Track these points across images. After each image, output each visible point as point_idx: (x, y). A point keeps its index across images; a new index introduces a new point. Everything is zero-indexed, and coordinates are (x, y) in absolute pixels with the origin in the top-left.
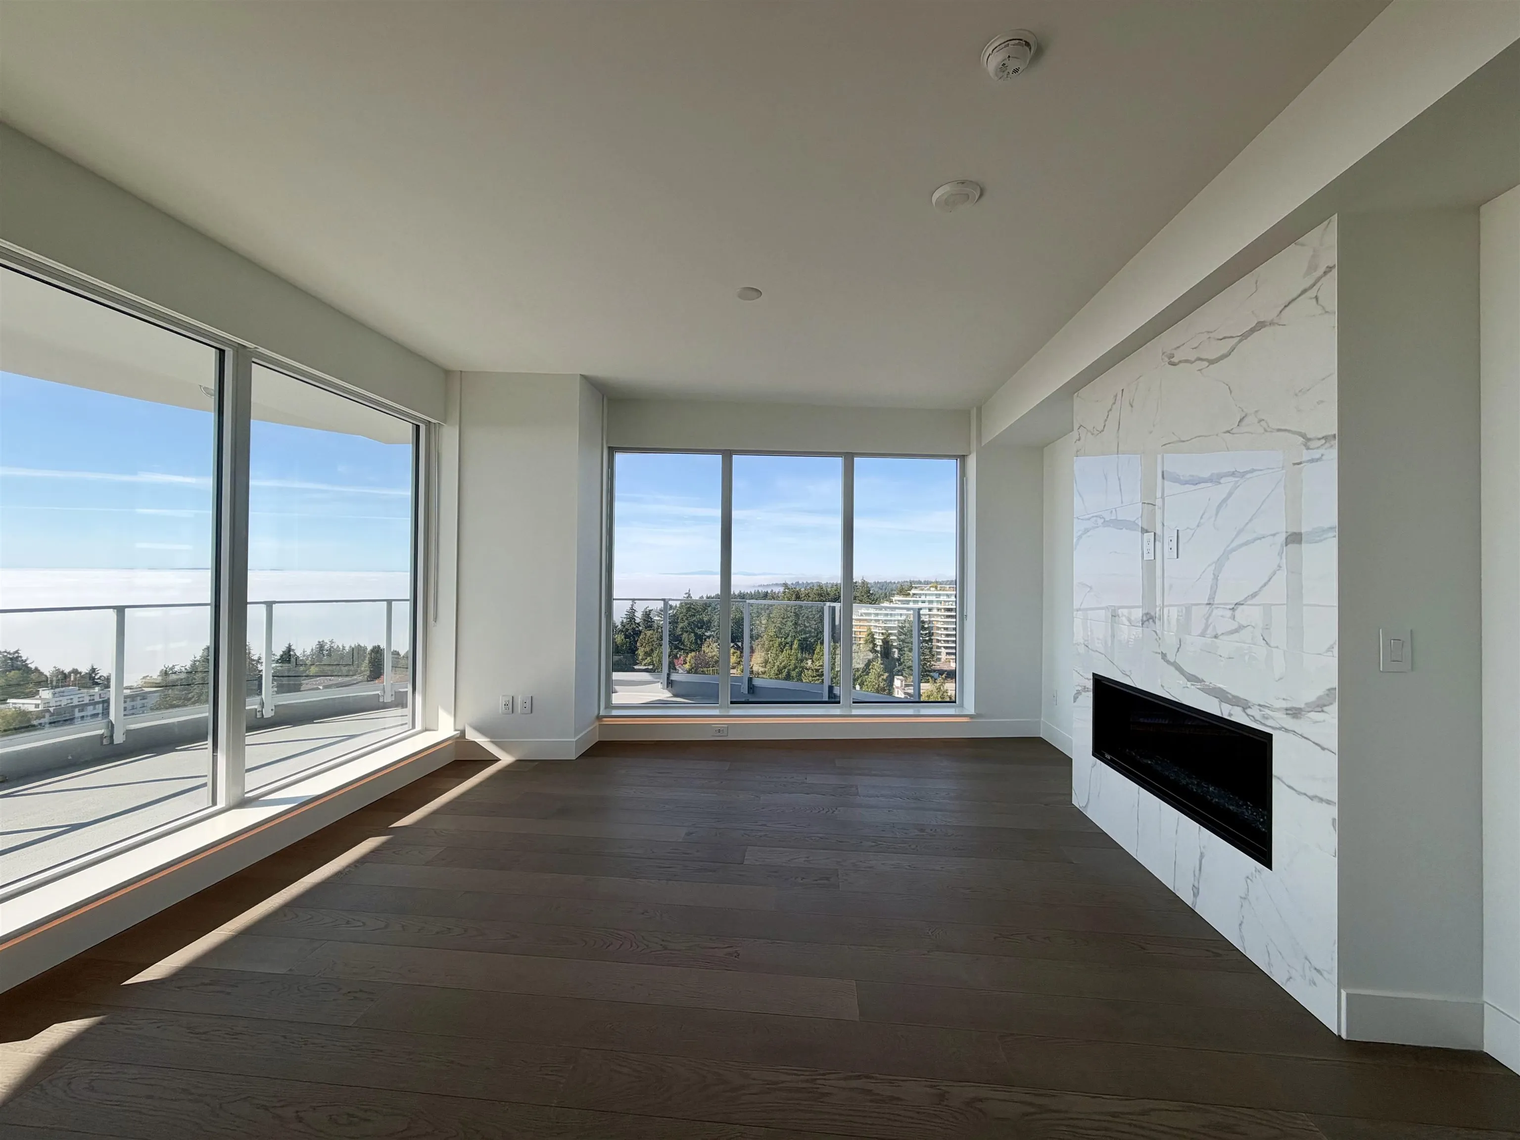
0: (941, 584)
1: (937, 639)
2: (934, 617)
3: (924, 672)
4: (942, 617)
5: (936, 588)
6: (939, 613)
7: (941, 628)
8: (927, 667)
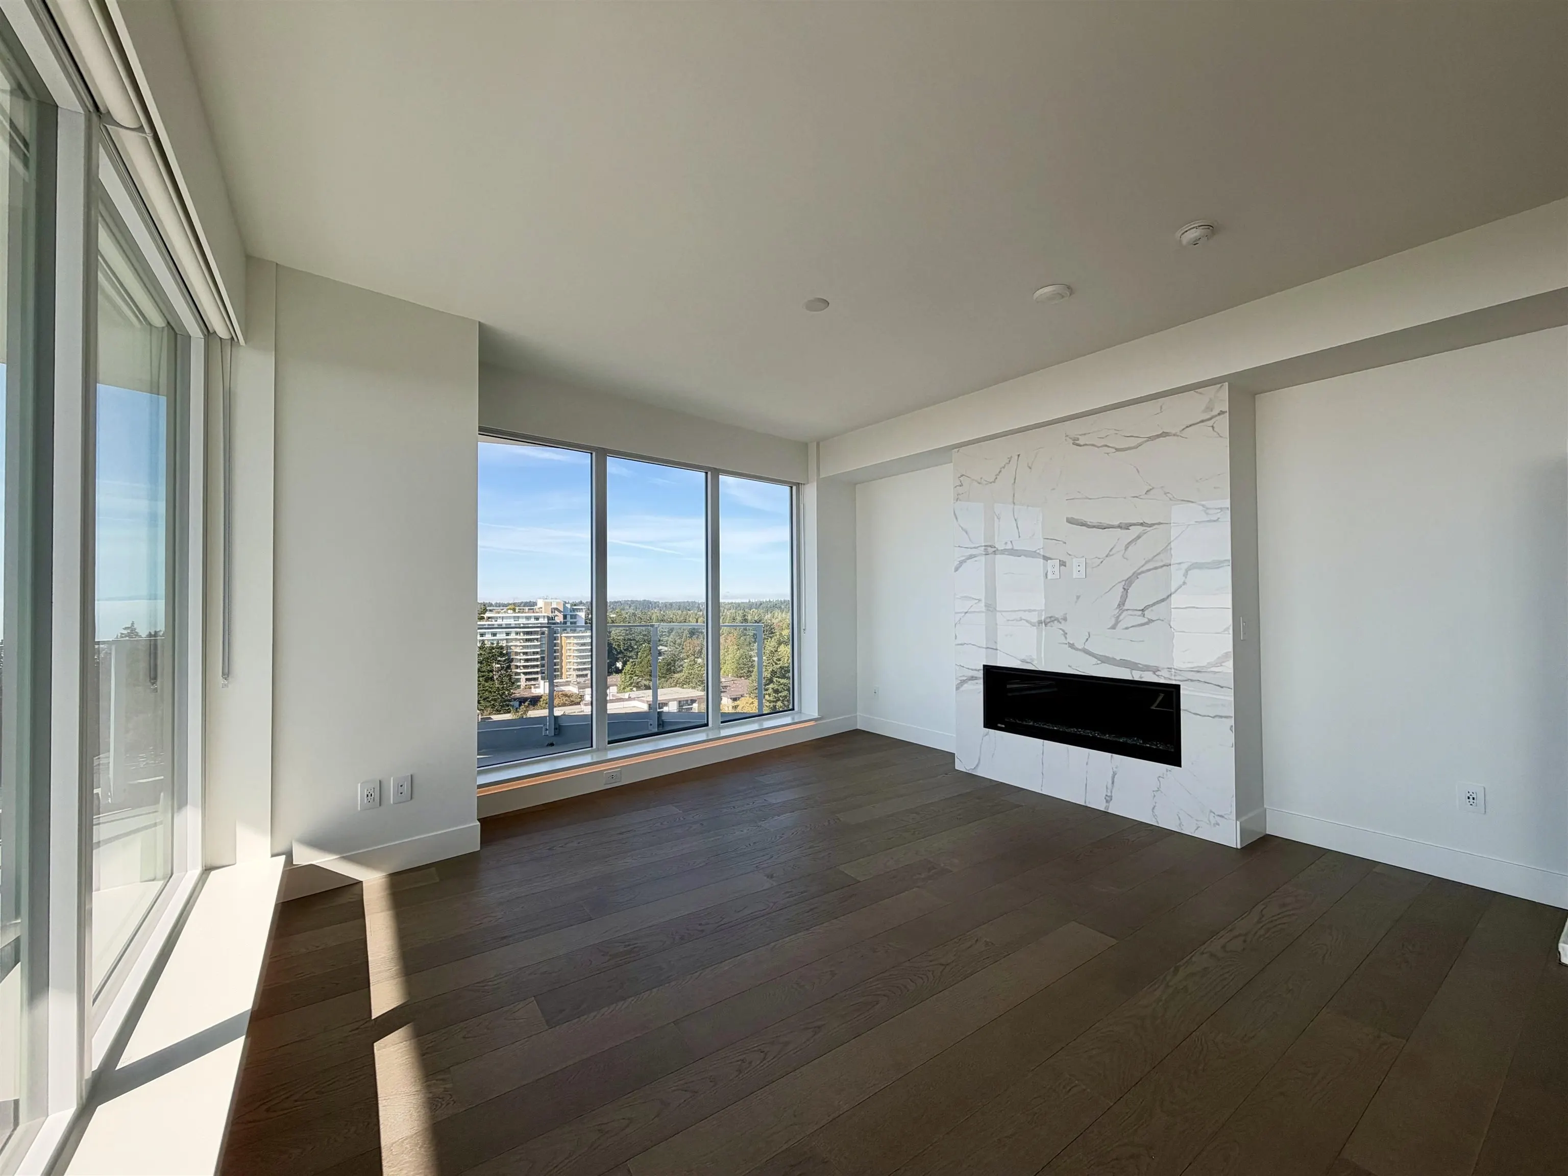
0: (520, 605)
1: (515, 665)
2: (512, 642)
3: (502, 702)
4: (522, 641)
5: (514, 610)
6: (518, 637)
7: (520, 653)
8: (506, 696)
